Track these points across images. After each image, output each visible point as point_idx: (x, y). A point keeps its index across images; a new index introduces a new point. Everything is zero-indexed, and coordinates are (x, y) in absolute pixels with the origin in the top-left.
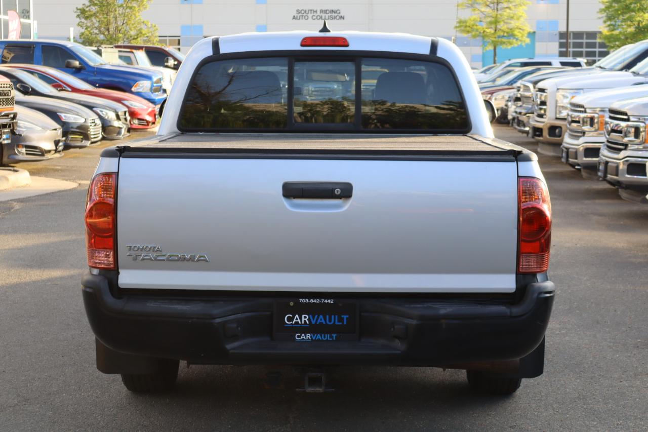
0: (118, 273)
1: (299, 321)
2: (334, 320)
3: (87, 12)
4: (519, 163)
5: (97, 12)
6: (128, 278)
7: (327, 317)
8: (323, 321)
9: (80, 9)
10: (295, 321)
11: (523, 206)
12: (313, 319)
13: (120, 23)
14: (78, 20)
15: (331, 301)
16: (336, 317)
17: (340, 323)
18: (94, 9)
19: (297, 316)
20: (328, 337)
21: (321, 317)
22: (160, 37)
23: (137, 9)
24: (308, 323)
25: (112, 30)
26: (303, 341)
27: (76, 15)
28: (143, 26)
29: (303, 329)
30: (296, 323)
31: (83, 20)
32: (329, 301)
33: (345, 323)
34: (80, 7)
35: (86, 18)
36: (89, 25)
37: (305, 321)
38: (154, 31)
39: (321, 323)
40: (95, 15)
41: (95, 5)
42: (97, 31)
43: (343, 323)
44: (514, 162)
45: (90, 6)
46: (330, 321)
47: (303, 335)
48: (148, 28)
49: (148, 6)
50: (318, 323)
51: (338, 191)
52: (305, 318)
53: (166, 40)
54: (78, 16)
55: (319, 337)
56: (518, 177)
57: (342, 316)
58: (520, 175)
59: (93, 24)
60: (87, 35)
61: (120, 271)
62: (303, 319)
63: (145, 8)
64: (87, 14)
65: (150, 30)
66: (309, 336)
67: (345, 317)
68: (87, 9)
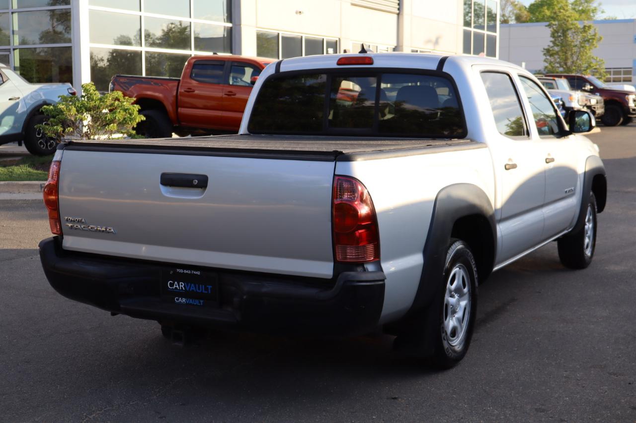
0: (63, 238)
1: (177, 286)
2: (202, 289)
3: (551, 51)
4: (337, 163)
5: (559, 51)
6: (70, 242)
7: (197, 285)
8: (194, 289)
9: (546, 49)
10: (175, 286)
11: (337, 201)
12: (188, 285)
13: (575, 58)
14: (544, 57)
15: (198, 273)
16: (203, 286)
17: (206, 292)
18: (556, 49)
19: (176, 282)
20: (196, 302)
21: (193, 285)
22: (606, 69)
23: (588, 48)
24: (184, 289)
25: (569, 63)
26: (180, 303)
27: (543, 53)
28: (592, 60)
29: (180, 294)
30: (176, 288)
31: (548, 57)
32: (197, 273)
33: (210, 292)
34: (546, 47)
35: (551, 55)
36: (552, 60)
37: (182, 287)
38: (602, 64)
39: (193, 290)
40: (557, 53)
41: (558, 46)
42: (558, 65)
43: (208, 292)
44: (333, 161)
45: (553, 47)
46: (199, 289)
47: (180, 299)
48: (597, 62)
49: (598, 46)
50: (191, 290)
51: (196, 182)
52: (182, 285)
53: (621, 71)
54: (545, 54)
55: (191, 302)
56: (334, 175)
57: (207, 286)
58: (336, 173)
59: (555, 60)
60: (550, 69)
61: (64, 236)
62: (180, 286)
63: (595, 47)
64: (551, 52)
65: (598, 63)
66: (184, 300)
67: (210, 287)
68: (551, 49)
